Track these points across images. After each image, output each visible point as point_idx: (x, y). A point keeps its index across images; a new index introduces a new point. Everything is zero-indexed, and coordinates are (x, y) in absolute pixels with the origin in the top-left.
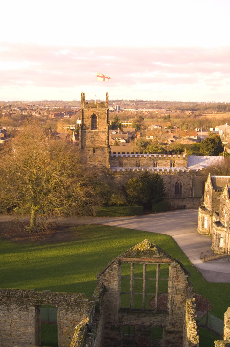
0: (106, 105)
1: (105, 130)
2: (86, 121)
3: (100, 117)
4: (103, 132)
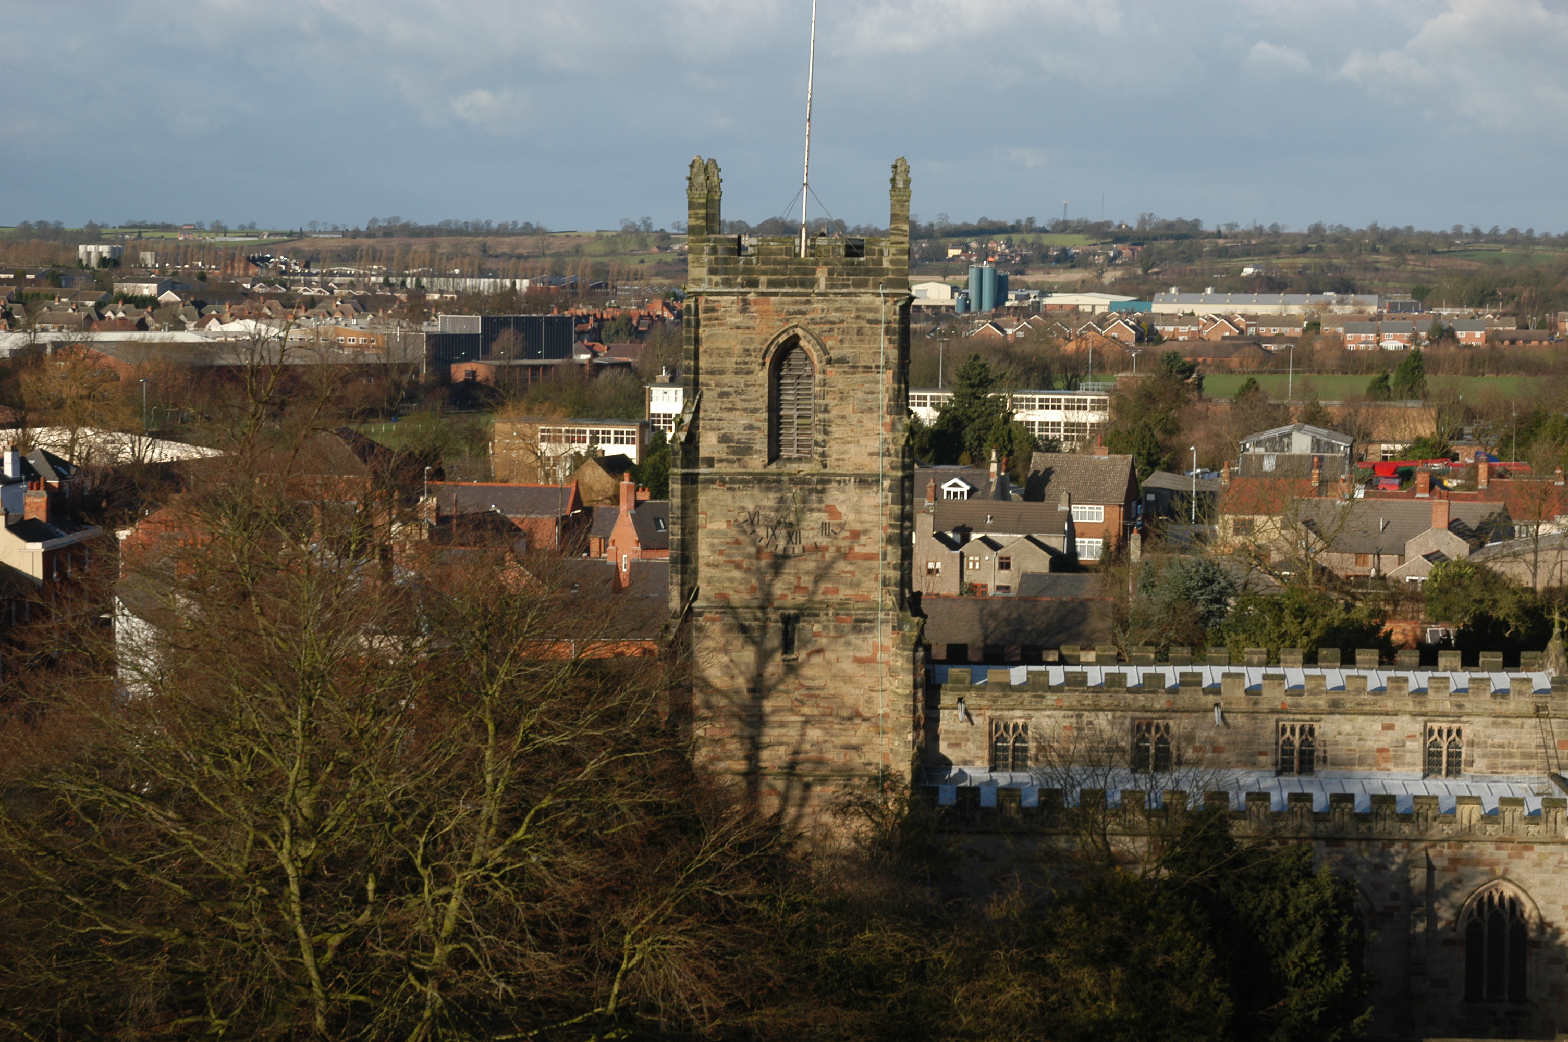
0: (886, 264)
1: (880, 465)
2: (727, 394)
3: (842, 361)
4: (865, 481)
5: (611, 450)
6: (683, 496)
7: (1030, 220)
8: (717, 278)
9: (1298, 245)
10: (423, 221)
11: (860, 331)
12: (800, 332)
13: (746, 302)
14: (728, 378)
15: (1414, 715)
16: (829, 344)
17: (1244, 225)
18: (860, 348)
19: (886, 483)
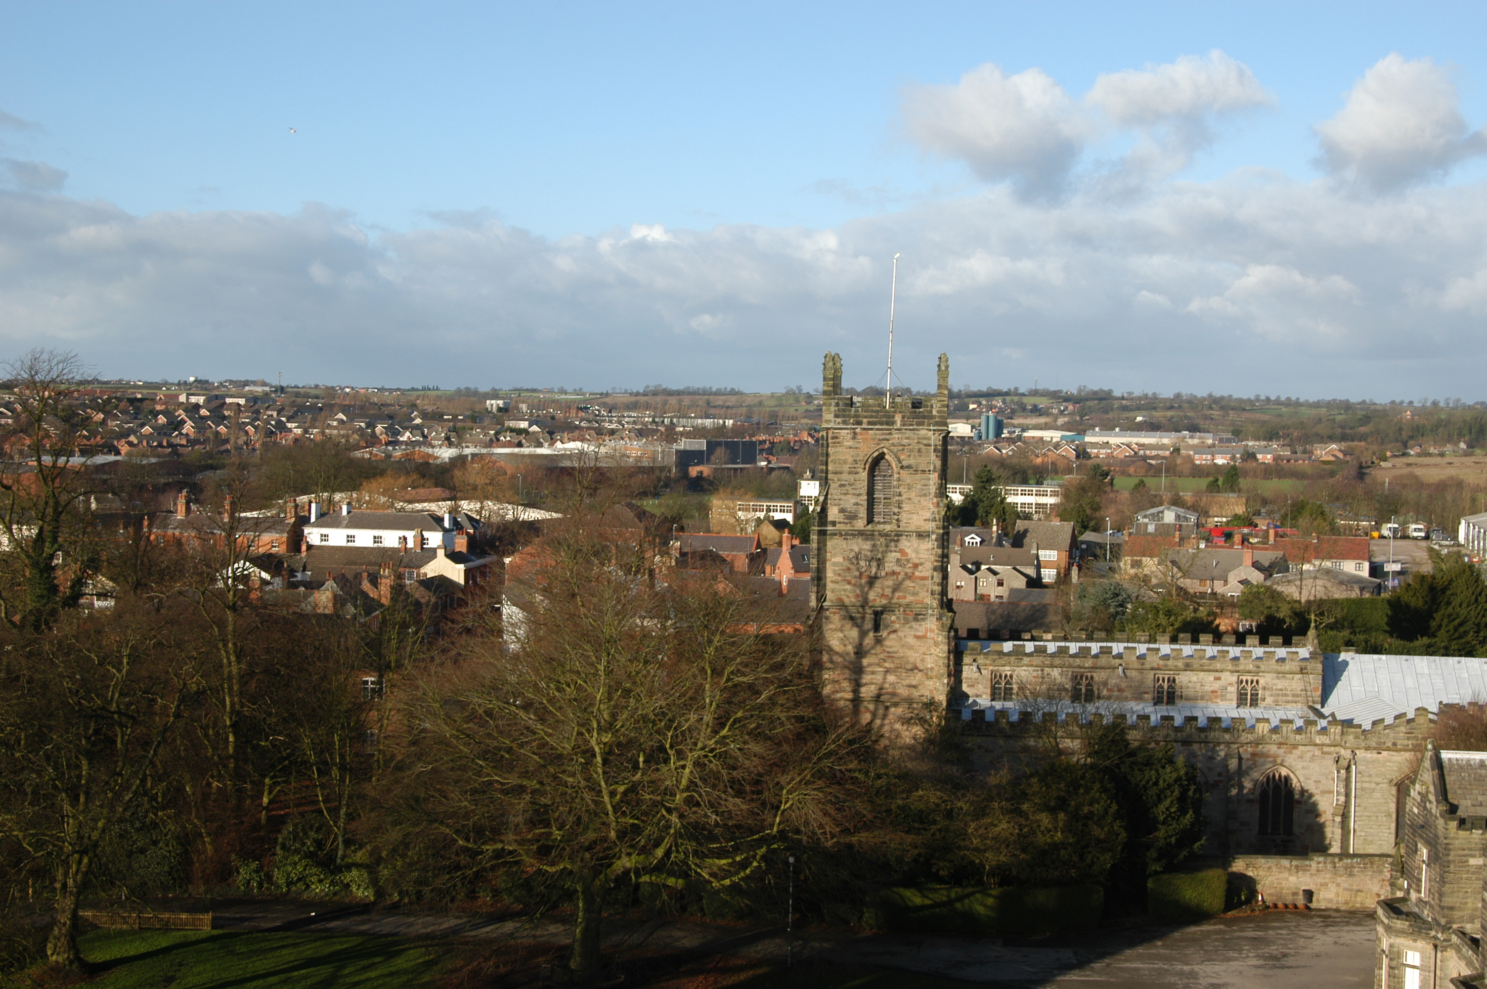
0: (934, 413)
1: (930, 526)
2: (843, 485)
3: (909, 467)
4: (922, 535)
5: (778, 516)
6: (819, 543)
7: (1016, 389)
8: (839, 420)
9: (1168, 404)
10: (674, 387)
11: (919, 451)
12: (885, 450)
13: (855, 433)
14: (845, 476)
15: (1232, 672)
16: (902, 457)
17: (1137, 393)
18: (920, 460)
19: (934, 537)
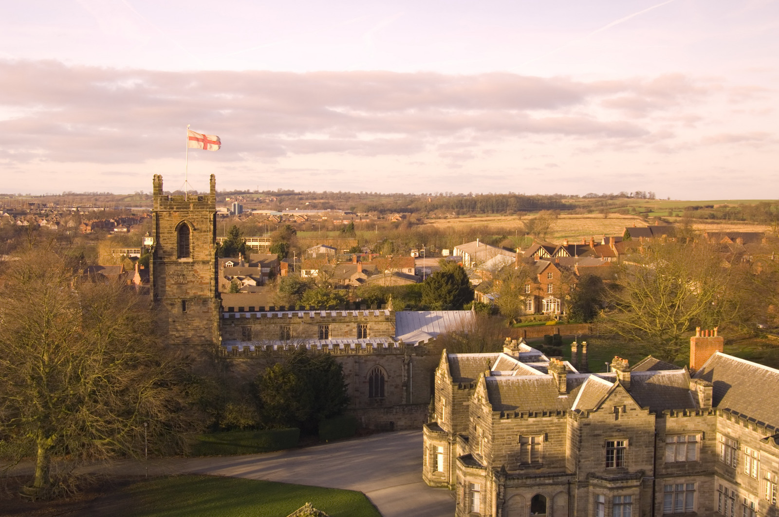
0: (209, 202)
1: (208, 258)
2: (165, 239)
3: (198, 229)
4: (205, 263)
5: (133, 255)
6: (154, 268)
7: (248, 190)
8: (162, 207)
9: (320, 196)
11: (202, 221)
12: (185, 222)
15: (354, 322)
16: (195, 224)
18: (203, 226)
19: (211, 263)
